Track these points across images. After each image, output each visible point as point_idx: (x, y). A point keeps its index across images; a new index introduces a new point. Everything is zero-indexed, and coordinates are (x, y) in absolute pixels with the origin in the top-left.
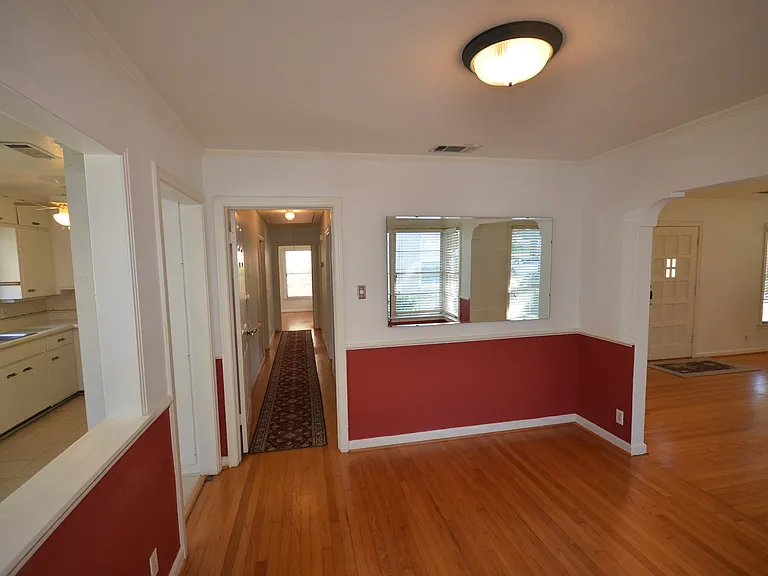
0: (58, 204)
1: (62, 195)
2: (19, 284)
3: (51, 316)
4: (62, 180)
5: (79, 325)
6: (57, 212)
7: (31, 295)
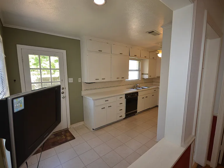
0: (159, 51)
1: (161, 48)
2: (148, 74)
3: (154, 83)
4: (161, 43)
5: (160, 87)
6: (159, 53)
7: (150, 77)
